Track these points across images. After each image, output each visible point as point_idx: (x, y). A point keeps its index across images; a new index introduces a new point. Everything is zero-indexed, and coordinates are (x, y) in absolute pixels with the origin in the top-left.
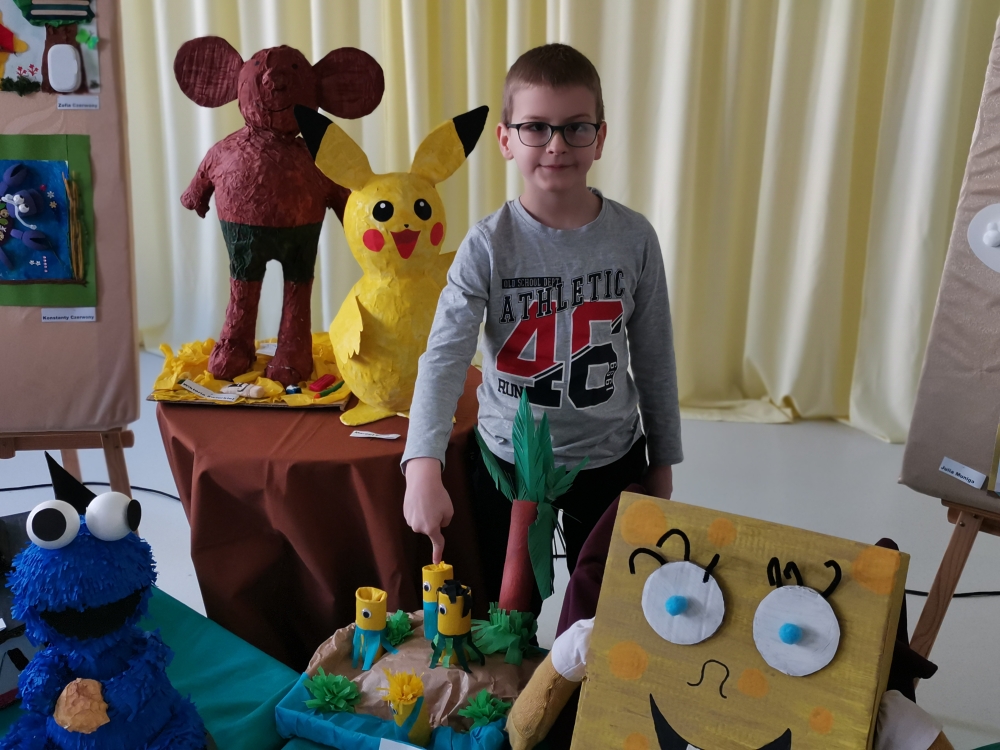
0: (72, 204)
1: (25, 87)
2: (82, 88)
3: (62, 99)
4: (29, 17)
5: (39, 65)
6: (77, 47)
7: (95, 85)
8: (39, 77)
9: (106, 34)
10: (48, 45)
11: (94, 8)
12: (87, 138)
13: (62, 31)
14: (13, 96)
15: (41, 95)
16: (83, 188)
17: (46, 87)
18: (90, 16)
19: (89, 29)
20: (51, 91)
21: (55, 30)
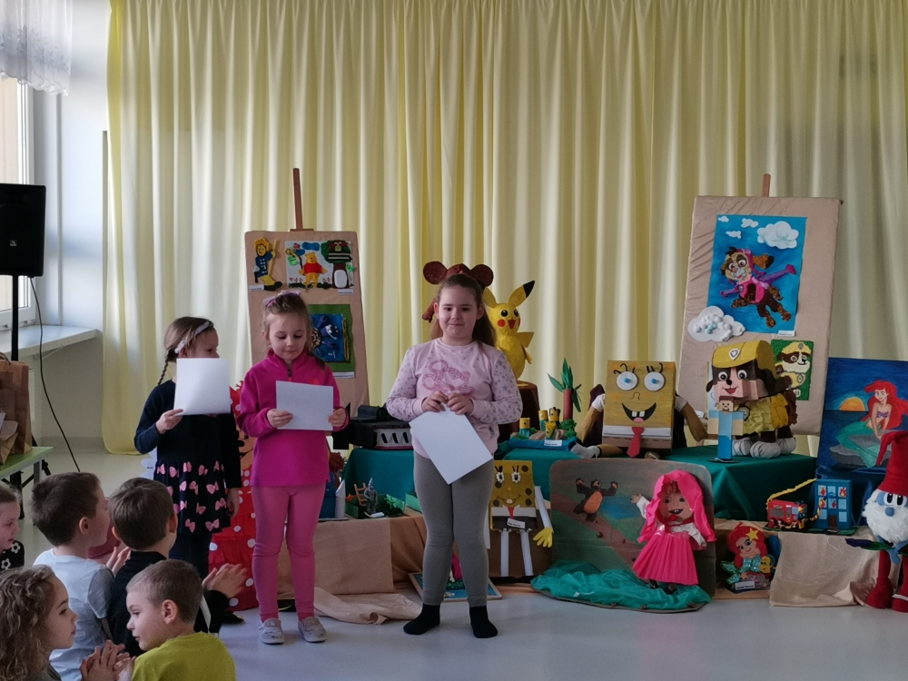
0: (344, 331)
1: (326, 286)
2: (347, 287)
3: (339, 291)
4: (327, 260)
5: (331, 278)
6: (346, 271)
7: (352, 285)
8: (331, 282)
9: (356, 266)
10: (335, 270)
11: (351, 255)
12: (349, 306)
13: (340, 265)
14: (322, 289)
15: (331, 289)
16: (348, 324)
17: (334, 286)
18: (350, 259)
19: (350, 264)
20: (336, 288)
21: (338, 264)
